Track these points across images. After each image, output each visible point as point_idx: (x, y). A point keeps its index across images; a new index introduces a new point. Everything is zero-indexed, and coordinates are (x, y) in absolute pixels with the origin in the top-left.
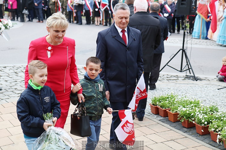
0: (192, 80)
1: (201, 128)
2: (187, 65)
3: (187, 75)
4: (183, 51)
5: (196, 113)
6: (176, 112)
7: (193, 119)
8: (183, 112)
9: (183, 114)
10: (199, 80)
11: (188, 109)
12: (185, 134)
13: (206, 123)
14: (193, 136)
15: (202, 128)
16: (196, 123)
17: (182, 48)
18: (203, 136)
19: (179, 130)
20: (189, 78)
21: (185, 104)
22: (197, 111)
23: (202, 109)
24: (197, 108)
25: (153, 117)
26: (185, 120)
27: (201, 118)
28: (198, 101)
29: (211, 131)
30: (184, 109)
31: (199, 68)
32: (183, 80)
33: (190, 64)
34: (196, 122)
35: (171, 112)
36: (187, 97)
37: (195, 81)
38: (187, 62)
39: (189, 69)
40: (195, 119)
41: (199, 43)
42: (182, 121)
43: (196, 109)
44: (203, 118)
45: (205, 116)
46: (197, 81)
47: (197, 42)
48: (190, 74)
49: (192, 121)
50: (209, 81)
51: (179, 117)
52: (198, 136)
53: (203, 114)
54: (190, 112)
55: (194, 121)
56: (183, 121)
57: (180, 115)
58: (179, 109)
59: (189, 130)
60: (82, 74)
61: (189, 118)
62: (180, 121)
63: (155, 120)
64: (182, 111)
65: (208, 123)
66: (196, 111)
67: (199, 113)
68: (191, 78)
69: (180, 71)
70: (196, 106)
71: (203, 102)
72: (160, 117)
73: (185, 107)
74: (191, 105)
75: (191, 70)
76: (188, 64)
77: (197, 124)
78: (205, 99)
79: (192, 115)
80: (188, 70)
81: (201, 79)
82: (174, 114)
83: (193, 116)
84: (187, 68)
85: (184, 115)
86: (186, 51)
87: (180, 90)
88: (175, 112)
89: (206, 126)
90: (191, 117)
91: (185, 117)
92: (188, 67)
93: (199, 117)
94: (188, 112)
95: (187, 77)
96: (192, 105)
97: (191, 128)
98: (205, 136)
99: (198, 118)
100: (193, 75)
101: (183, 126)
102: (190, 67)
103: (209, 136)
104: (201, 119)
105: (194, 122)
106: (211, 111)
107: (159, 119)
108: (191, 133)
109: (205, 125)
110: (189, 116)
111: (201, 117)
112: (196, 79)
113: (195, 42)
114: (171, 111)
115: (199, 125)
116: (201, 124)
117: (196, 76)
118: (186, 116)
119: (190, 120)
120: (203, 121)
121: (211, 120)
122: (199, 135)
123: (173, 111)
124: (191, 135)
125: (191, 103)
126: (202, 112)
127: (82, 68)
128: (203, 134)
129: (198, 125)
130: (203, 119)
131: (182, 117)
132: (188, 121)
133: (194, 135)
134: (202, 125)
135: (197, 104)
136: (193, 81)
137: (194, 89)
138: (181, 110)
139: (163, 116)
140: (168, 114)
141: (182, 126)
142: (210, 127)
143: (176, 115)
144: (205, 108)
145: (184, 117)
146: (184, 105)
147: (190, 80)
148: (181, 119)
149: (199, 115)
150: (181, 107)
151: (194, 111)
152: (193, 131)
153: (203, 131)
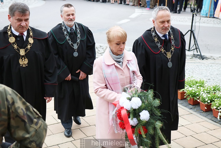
0: (198, 58)
1: (205, 106)
2: (195, 45)
3: (195, 53)
4: (192, 31)
5: (200, 92)
6: (183, 91)
7: (198, 97)
8: (189, 91)
9: (189, 93)
10: (205, 59)
11: (194, 89)
12: (191, 111)
13: (209, 101)
15: (206, 105)
17: (190, 29)
18: (206, 113)
19: (186, 106)
20: (196, 56)
21: (192, 84)
23: (206, 89)
24: (201, 88)
26: (190, 98)
27: (205, 97)
28: (203, 81)
29: (213, 109)
30: (190, 89)
31: (206, 46)
32: (190, 58)
33: (197, 44)
34: (201, 100)
36: (193, 77)
37: (202, 59)
38: (195, 42)
39: (196, 49)
40: (200, 98)
41: (207, 22)
42: (189, 99)
43: (201, 89)
44: (207, 97)
45: (209, 96)
46: (203, 60)
47: (205, 21)
48: (197, 52)
49: (197, 99)
50: (215, 59)
51: (185, 95)
52: (201, 112)
53: (207, 94)
54: (196, 91)
55: (198, 99)
57: (187, 94)
58: (186, 89)
59: (194, 107)
60: (99, 52)
61: (194, 96)
62: (186, 99)
64: (189, 90)
65: (211, 102)
66: (201, 90)
67: (203, 93)
68: (198, 56)
69: (188, 50)
70: (201, 86)
73: (191, 87)
75: (198, 49)
76: (195, 44)
77: (201, 102)
78: (209, 77)
79: (197, 94)
80: (196, 50)
81: (207, 58)
82: (181, 93)
83: (198, 95)
84: (195, 48)
85: (190, 94)
86: (194, 32)
87: (187, 69)
89: (209, 104)
90: (196, 96)
91: (191, 96)
92: (196, 47)
93: (204, 96)
94: (193, 91)
95: (195, 56)
96: (197, 85)
97: (196, 105)
98: (208, 113)
99: (203, 97)
100: (200, 54)
101: (189, 103)
102: (197, 47)
103: (211, 112)
104: (204, 98)
105: (198, 100)
106: (214, 90)
108: (195, 110)
110: (194, 95)
111: (205, 96)
112: (203, 58)
113: (203, 21)
115: (203, 103)
116: (205, 102)
117: (202, 54)
118: (192, 95)
119: (195, 98)
120: (207, 100)
121: (213, 99)
122: (202, 112)
124: (196, 111)
125: (197, 83)
126: (206, 91)
127: (100, 47)
128: (206, 111)
130: (207, 98)
131: (188, 95)
132: (193, 99)
133: (198, 112)
134: (206, 103)
135: (202, 84)
136: (200, 59)
137: (200, 68)
138: (188, 89)
141: (188, 103)
142: (212, 105)
143: (183, 93)
144: (209, 88)
145: (190, 96)
146: (190, 84)
147: (197, 59)
148: (187, 97)
149: (203, 95)
150: (188, 87)
151: (199, 90)
152: (197, 108)
153: (206, 109)
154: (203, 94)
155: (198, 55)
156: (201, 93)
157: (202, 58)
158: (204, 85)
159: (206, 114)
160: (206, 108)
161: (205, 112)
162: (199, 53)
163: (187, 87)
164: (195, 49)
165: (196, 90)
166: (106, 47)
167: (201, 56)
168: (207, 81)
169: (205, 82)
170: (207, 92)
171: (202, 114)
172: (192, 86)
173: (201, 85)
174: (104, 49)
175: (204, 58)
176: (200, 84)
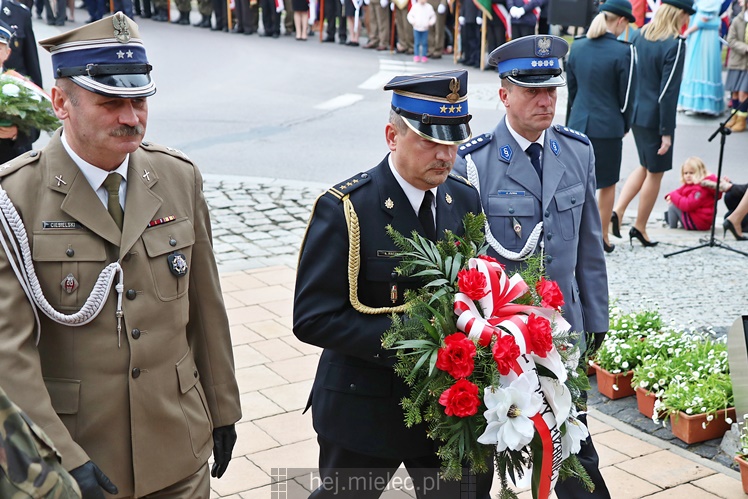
1: (612, 381)
13: (625, 365)
15: (615, 379)
16: (599, 365)
18: (616, 403)
23: (616, 323)
27: (612, 350)
29: (638, 389)
34: (599, 362)
44: (619, 351)
45: (625, 346)
52: (601, 402)
53: (618, 340)
55: (592, 358)
60: (258, 207)
65: (632, 366)
71: (622, 297)
77: (599, 368)
78: (626, 287)
89: (625, 374)
93: (608, 347)
98: (622, 403)
99: (605, 352)
103: (633, 400)
104: (610, 354)
105: (591, 363)
106: (641, 328)
109: (623, 370)
111: (611, 346)
115: (606, 371)
116: (613, 367)
120: (617, 360)
121: (639, 357)
122: (604, 399)
127: (259, 187)
128: (618, 397)
129: (603, 370)
130: (617, 354)
133: (591, 400)
134: (615, 372)
142: (634, 378)
144: (623, 321)
149: (606, 343)
153: (617, 389)
159: (615, 406)
160: (615, 388)
161: (615, 400)
166: (280, 190)
168: (617, 300)
170: (620, 335)
171: (602, 406)
174: (275, 196)
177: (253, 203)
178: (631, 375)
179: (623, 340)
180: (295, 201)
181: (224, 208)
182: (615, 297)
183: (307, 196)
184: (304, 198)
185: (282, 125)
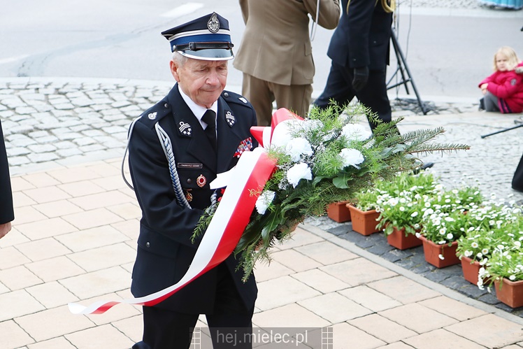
0: (412, 110)
1: (438, 251)
2: (399, 72)
3: (400, 97)
5: (423, 210)
6: (373, 208)
7: (417, 226)
8: (389, 209)
9: (391, 214)
10: (431, 112)
11: (403, 200)
12: (398, 268)
13: (450, 236)
14: (418, 270)
15: (441, 249)
16: (426, 237)
18: (442, 271)
19: (382, 255)
20: (405, 105)
21: (396, 187)
22: (428, 205)
23: (439, 199)
24: (426, 197)
25: (313, 223)
26: (395, 229)
27: (438, 223)
28: (430, 178)
29: (463, 258)
30: (393, 202)
31: (431, 74)
33: (406, 68)
34: (425, 235)
35: (359, 208)
37: (422, 113)
38: (399, 63)
39: (405, 82)
40: (422, 227)
43: (425, 201)
44: (443, 224)
45: (449, 219)
46: (425, 114)
48: (408, 93)
49: (413, 232)
50: (460, 112)
51: (379, 222)
52: (428, 270)
53: (442, 214)
54: (410, 208)
55: (418, 231)
56: (389, 232)
57: (383, 218)
58: (379, 201)
59: (406, 255)
60: (115, 104)
61: (406, 223)
62: (382, 232)
63: (316, 231)
64: (388, 206)
65: (456, 237)
66: (423, 203)
67: (431, 211)
68: (411, 105)
70: (423, 192)
71: (443, 175)
72: (330, 221)
73: (394, 196)
74: (412, 189)
75: (409, 84)
76: (401, 69)
77: (425, 239)
78: (447, 166)
79: (413, 215)
80: (403, 86)
81: (436, 108)
82: (367, 216)
83: (415, 220)
84: (400, 80)
85: (393, 216)
86: (396, 33)
88: (368, 208)
89: (450, 245)
90: (410, 223)
91: (395, 222)
92: (403, 77)
93: (433, 221)
94: (402, 209)
96: (414, 188)
97: (411, 248)
98: (448, 271)
99: (430, 225)
100: (416, 98)
101: (391, 246)
102: (407, 77)
103: (458, 269)
104: (436, 226)
105: (418, 235)
106: (463, 203)
107: (327, 227)
108: (411, 264)
109: (448, 241)
110: (405, 220)
111: (436, 220)
112: (425, 110)
114: (359, 206)
115: (432, 243)
116: (438, 239)
117: (423, 99)
118: (398, 220)
119: (408, 229)
120: (443, 232)
121: (462, 229)
122: (431, 268)
123: (363, 206)
124: (411, 268)
125: (411, 183)
127: (115, 87)
128: (443, 266)
129: (430, 242)
130: (442, 227)
131: (387, 221)
132: (404, 231)
133: (419, 268)
134: (440, 243)
135: (426, 186)
136: (416, 113)
138: (385, 203)
139: (337, 219)
140: (352, 214)
141: (388, 244)
142: (459, 248)
143: (372, 216)
144: (447, 197)
145: (392, 223)
146: (392, 188)
147: (408, 112)
148: (384, 227)
149: (431, 217)
150: (384, 196)
151: (420, 205)
152: (415, 257)
153: (443, 258)
154: (430, 215)
155: (411, 101)
156: (426, 214)
157: (422, 110)
158: (433, 188)
159: (441, 274)
160: (441, 257)
161: (441, 268)
162: (413, 96)
163: (382, 198)
164: (401, 83)
165: (410, 205)
166: (133, 89)
167: (420, 105)
168: (440, 178)
169: (434, 180)
170: (444, 209)
171: (430, 274)
172: (397, 192)
173: (423, 190)
174: (129, 94)
175: (428, 110)
176: (422, 187)
177: (110, 101)
178: (456, 246)
179: (447, 214)
180: (146, 98)
181: (85, 106)
182: (437, 176)
183: (157, 93)
184: (154, 95)
185: (133, 32)
